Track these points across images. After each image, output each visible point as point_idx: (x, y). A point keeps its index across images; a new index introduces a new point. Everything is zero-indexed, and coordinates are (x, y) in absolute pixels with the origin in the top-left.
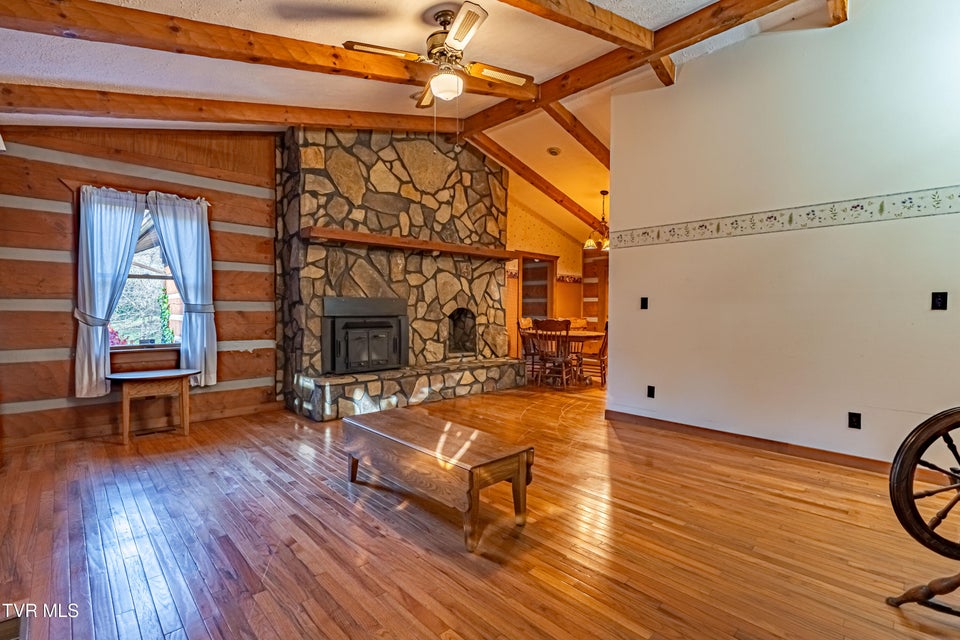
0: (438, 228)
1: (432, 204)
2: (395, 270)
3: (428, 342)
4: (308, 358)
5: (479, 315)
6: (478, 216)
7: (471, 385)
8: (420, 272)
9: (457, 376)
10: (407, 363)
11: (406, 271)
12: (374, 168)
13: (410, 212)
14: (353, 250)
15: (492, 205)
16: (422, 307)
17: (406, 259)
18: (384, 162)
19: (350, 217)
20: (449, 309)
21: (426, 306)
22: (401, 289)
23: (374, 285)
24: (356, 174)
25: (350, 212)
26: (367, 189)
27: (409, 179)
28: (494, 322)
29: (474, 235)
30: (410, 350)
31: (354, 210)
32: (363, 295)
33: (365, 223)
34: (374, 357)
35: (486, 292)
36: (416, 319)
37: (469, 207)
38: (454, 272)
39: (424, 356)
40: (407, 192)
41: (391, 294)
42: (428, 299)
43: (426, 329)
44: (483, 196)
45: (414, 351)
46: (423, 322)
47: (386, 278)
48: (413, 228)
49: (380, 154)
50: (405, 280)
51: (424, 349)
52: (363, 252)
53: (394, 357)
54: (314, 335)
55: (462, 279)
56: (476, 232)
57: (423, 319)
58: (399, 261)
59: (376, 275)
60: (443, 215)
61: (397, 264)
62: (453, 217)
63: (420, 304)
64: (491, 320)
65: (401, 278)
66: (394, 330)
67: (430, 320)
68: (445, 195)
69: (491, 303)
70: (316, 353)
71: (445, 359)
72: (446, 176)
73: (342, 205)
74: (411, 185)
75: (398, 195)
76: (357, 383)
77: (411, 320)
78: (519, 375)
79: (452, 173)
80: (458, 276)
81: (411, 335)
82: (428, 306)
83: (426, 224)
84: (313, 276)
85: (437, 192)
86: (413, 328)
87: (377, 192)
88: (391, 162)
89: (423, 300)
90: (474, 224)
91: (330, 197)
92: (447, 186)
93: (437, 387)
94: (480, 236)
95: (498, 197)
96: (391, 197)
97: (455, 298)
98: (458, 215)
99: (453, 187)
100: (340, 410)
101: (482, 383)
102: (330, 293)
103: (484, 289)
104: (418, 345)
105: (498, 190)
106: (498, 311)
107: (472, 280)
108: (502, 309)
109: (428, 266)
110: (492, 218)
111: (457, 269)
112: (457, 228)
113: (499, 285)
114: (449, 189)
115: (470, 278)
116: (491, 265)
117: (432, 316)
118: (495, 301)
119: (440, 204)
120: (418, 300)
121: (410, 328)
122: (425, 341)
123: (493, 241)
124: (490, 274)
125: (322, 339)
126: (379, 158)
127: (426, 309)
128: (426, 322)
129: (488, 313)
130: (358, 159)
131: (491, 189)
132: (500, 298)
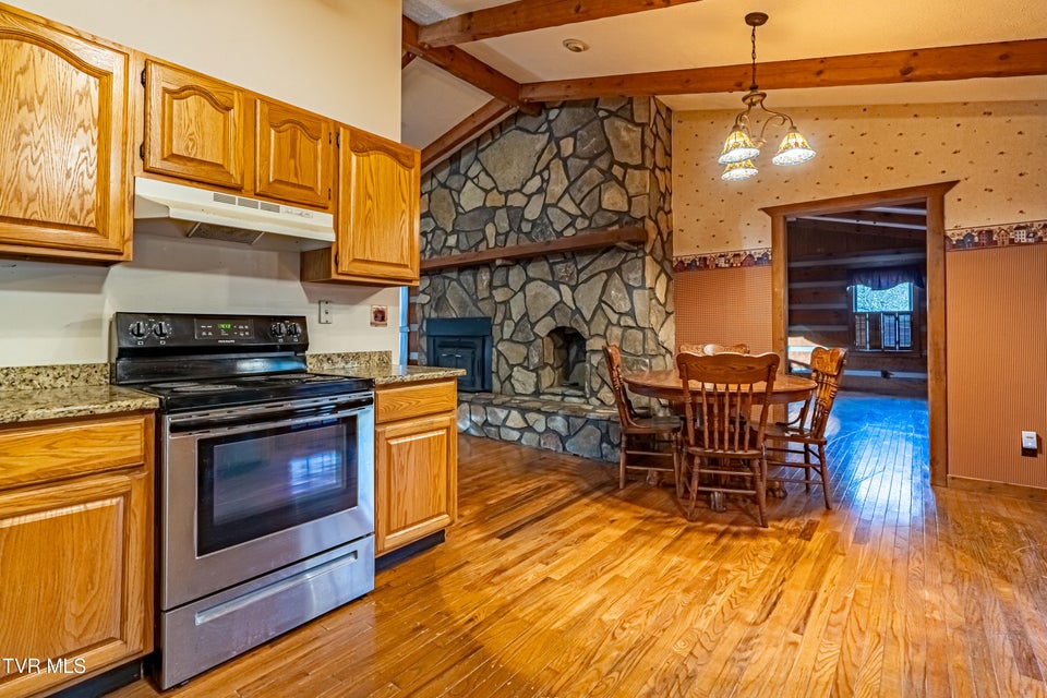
0: (526, 227)
1: (517, 200)
2: (480, 288)
3: (515, 369)
5: (592, 336)
6: (586, 190)
7: (521, 430)
8: (506, 285)
9: (502, 414)
10: (490, 390)
11: (491, 286)
12: (464, 190)
13: (496, 221)
14: (448, 276)
15: (613, 162)
16: (509, 326)
17: (492, 274)
18: (472, 179)
19: (446, 245)
20: (542, 329)
21: (513, 324)
22: (487, 308)
23: (463, 305)
25: (446, 240)
26: (457, 213)
27: (493, 185)
29: (579, 220)
30: (494, 375)
31: (449, 238)
32: (454, 315)
33: (457, 246)
35: (601, 301)
36: (502, 340)
37: (571, 184)
38: (550, 279)
39: (512, 385)
40: (495, 199)
41: (477, 314)
42: (516, 317)
43: (515, 353)
44: (592, 159)
45: (499, 377)
46: (510, 344)
47: (474, 297)
48: (498, 238)
49: (469, 174)
50: (491, 296)
51: (511, 376)
52: (454, 275)
53: (478, 380)
55: (563, 288)
56: (583, 215)
57: (510, 340)
58: (484, 277)
59: (465, 295)
60: (533, 211)
61: (483, 281)
62: (545, 207)
63: (506, 323)
65: (486, 294)
66: (479, 352)
67: (518, 342)
68: (535, 184)
69: (614, 318)
71: (538, 393)
72: (535, 158)
73: (440, 237)
74: (495, 191)
75: (484, 207)
77: (496, 341)
79: (543, 150)
80: (555, 285)
81: (494, 357)
82: (516, 325)
83: (511, 229)
84: (423, 302)
85: (523, 186)
86: (498, 351)
87: (466, 213)
88: (477, 177)
89: (511, 318)
90: (578, 206)
92: (537, 171)
94: (590, 219)
95: (626, 146)
96: (476, 212)
97: (551, 313)
98: (553, 201)
99: (547, 167)
101: (539, 434)
102: (434, 315)
103: (597, 296)
104: (504, 371)
105: (623, 133)
106: (630, 331)
107: (577, 285)
108: (639, 328)
109: (516, 276)
110: (614, 183)
111: (553, 273)
112: (552, 220)
113: (629, 289)
114: (541, 173)
115: (573, 283)
116: (612, 257)
117: (520, 337)
118: (621, 314)
119: (529, 197)
120: (505, 318)
121: (494, 349)
122: (511, 367)
123: (615, 218)
124: (609, 272)
125: (428, 355)
126: (467, 178)
127: (513, 328)
128: (512, 344)
129: (608, 335)
130: (451, 190)
131: (610, 138)
132: (632, 309)
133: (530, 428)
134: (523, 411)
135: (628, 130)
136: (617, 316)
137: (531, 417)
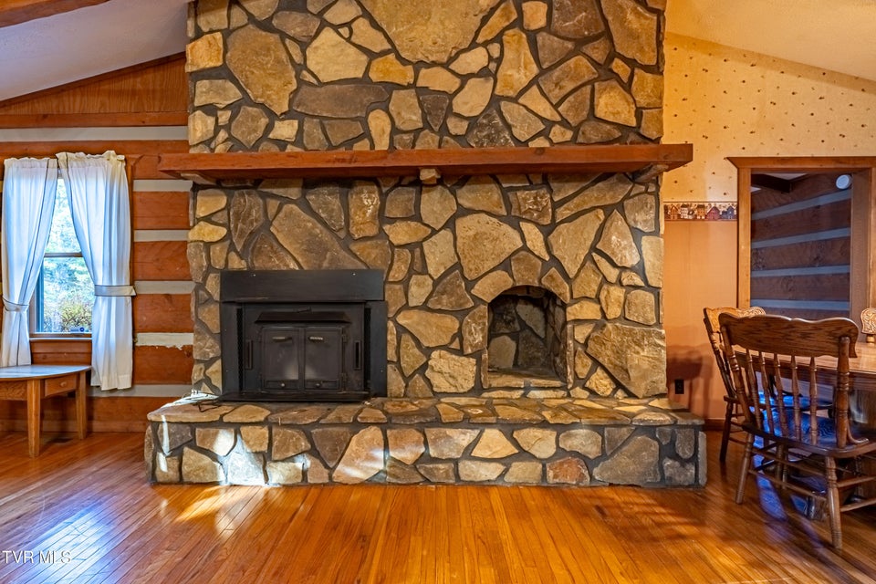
0: (457, 127)
1: (438, 80)
2: (357, 218)
3: (435, 354)
4: (202, 366)
5: (577, 300)
6: (570, 86)
7: (506, 461)
8: (417, 217)
9: (464, 438)
10: (383, 392)
11: (382, 217)
12: (315, 43)
13: (391, 108)
14: (275, 191)
15: (613, 55)
16: (419, 285)
17: (383, 197)
18: (336, 28)
19: (271, 136)
20: (488, 289)
21: (430, 282)
22: (372, 254)
23: (315, 247)
24: (278, 61)
25: (269, 127)
26: (301, 82)
27: (387, 46)
28: (624, 318)
29: (557, 129)
30: (390, 368)
31: (277, 124)
32: (293, 265)
33: (298, 141)
34: (310, 374)
35: (594, 248)
36: (406, 307)
37: (542, 72)
38: (502, 211)
39: (428, 380)
40: (388, 70)
41: (349, 263)
42: (435, 268)
43: (435, 329)
44: (580, 43)
45: (400, 369)
46: (424, 314)
47: (342, 234)
48: (397, 137)
49: (328, 16)
50: (382, 234)
51: (425, 366)
52: (294, 193)
53: (356, 378)
54: (209, 331)
55: (525, 227)
56: (564, 123)
57: (424, 307)
58: (367, 201)
59: (319, 229)
60: (472, 101)
61: (363, 207)
62: (495, 100)
63: (414, 279)
64: (614, 312)
65: (371, 230)
66: (356, 329)
67: (440, 311)
68: (476, 60)
69: (612, 274)
70: (212, 361)
71: (478, 389)
72: (477, 20)
73: (255, 119)
74: (392, 56)
75: (365, 81)
76: (220, 424)
77: (393, 309)
78: (676, 457)
79: (493, 10)
80: (515, 222)
81: (392, 337)
82: (436, 283)
83: (427, 125)
84: (207, 239)
85: (452, 59)
86: (398, 325)
87: (321, 84)
88: (348, 25)
89: (424, 271)
90: (556, 107)
91: (234, 108)
92: (480, 40)
93: (407, 454)
94: (576, 130)
95: (633, 35)
97: (505, 265)
98: (512, 93)
99: (498, 39)
100: (185, 469)
101: (544, 462)
102: (237, 264)
103: (589, 243)
104: (411, 358)
105: (630, 17)
106: (634, 292)
107: (554, 225)
108: (648, 287)
109: (435, 205)
110: (614, 83)
111: (509, 206)
112: (509, 121)
113: (637, 234)
114: (485, 44)
115: (547, 221)
116: (611, 188)
117: (446, 303)
118: (624, 268)
119: (464, 78)
120: (411, 272)
121: (391, 324)
122: (428, 351)
123: (617, 134)
124: (608, 210)
125: (222, 338)
126: (324, 24)
127: (430, 288)
128: (430, 314)
129: (602, 297)
130: (283, 36)
131: (610, 18)
132: (641, 263)
133: (523, 454)
134: (509, 428)
135: (638, 15)
136: (616, 272)
137: (527, 436)
